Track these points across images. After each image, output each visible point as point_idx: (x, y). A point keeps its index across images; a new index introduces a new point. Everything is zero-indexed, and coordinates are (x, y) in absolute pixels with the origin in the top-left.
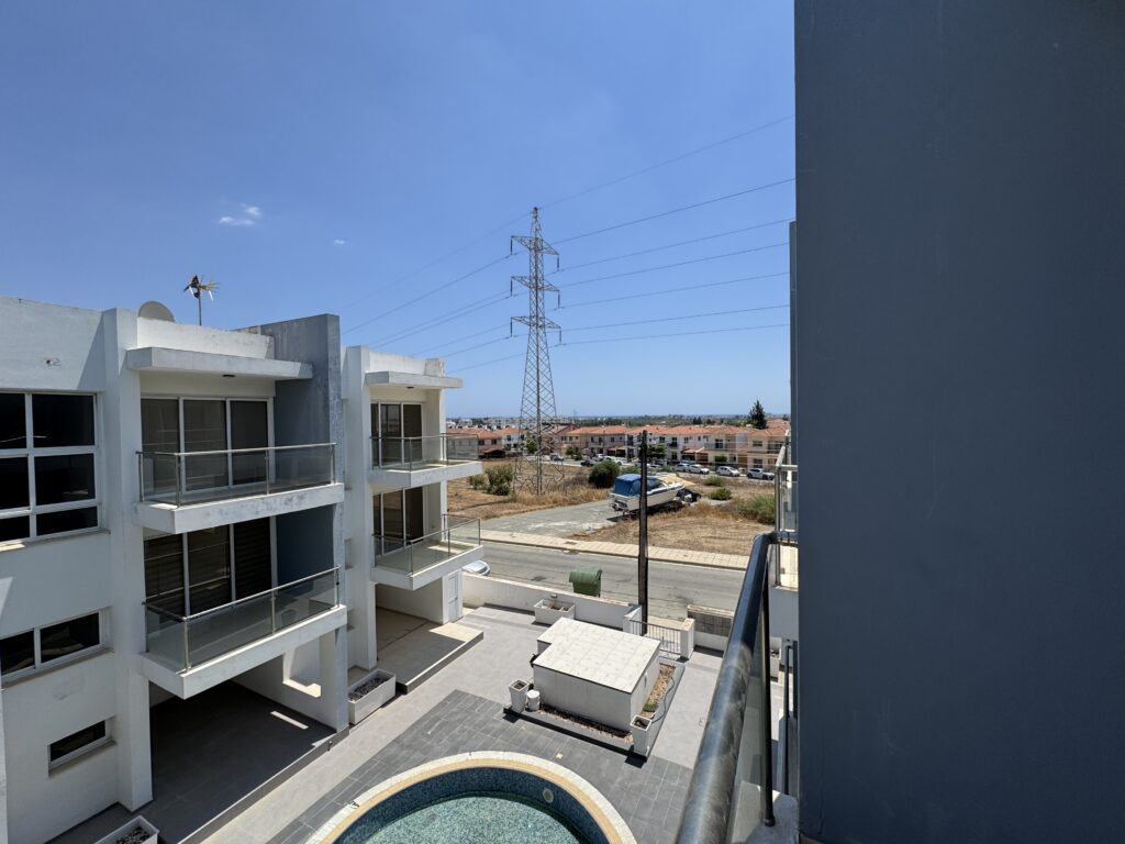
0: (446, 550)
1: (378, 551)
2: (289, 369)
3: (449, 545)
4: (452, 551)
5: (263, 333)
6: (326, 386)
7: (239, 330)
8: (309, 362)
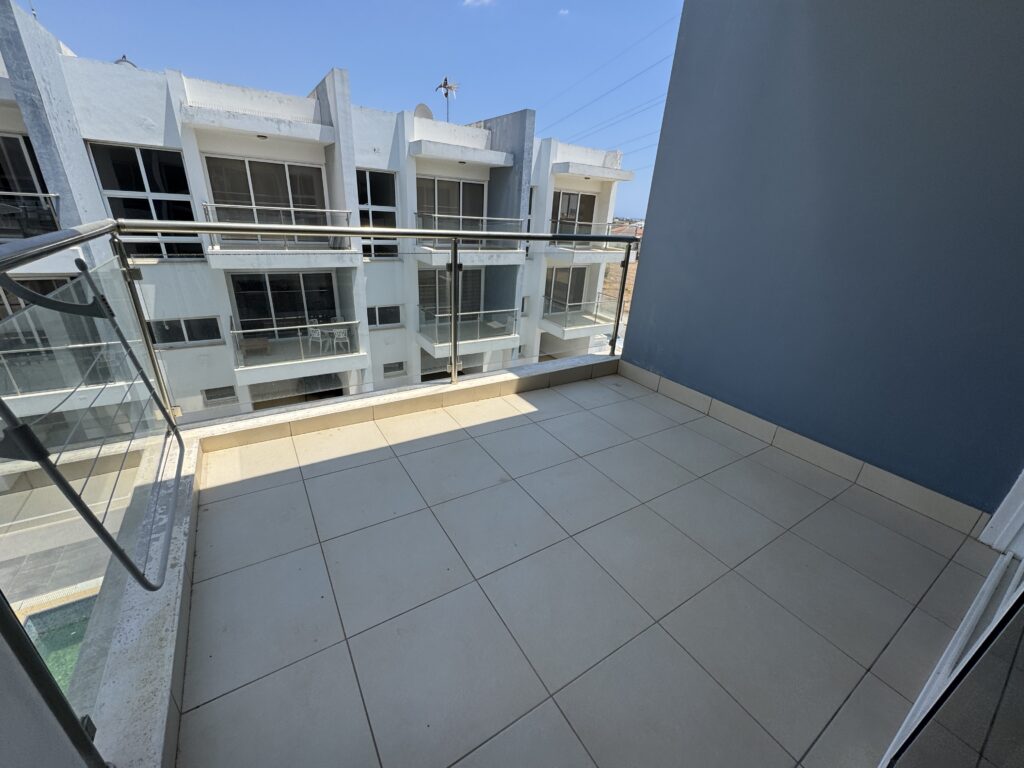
0: (593, 319)
1: (546, 309)
2: (498, 159)
3: (596, 316)
4: (597, 320)
5: (485, 128)
6: (521, 173)
7: (470, 125)
8: (512, 153)
